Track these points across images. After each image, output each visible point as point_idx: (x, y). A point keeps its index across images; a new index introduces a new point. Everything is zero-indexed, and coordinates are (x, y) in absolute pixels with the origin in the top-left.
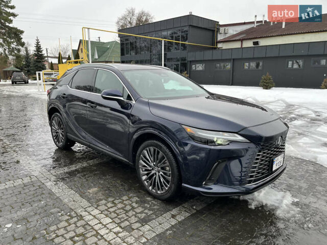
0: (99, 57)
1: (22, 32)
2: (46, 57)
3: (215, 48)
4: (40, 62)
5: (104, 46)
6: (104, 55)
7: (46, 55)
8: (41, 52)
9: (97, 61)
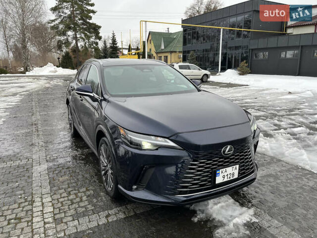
0: (165, 47)
1: (100, 27)
2: (121, 48)
3: (284, 34)
4: (115, 53)
5: (171, 36)
6: (170, 45)
7: (120, 47)
8: (116, 44)
9: (163, 51)
